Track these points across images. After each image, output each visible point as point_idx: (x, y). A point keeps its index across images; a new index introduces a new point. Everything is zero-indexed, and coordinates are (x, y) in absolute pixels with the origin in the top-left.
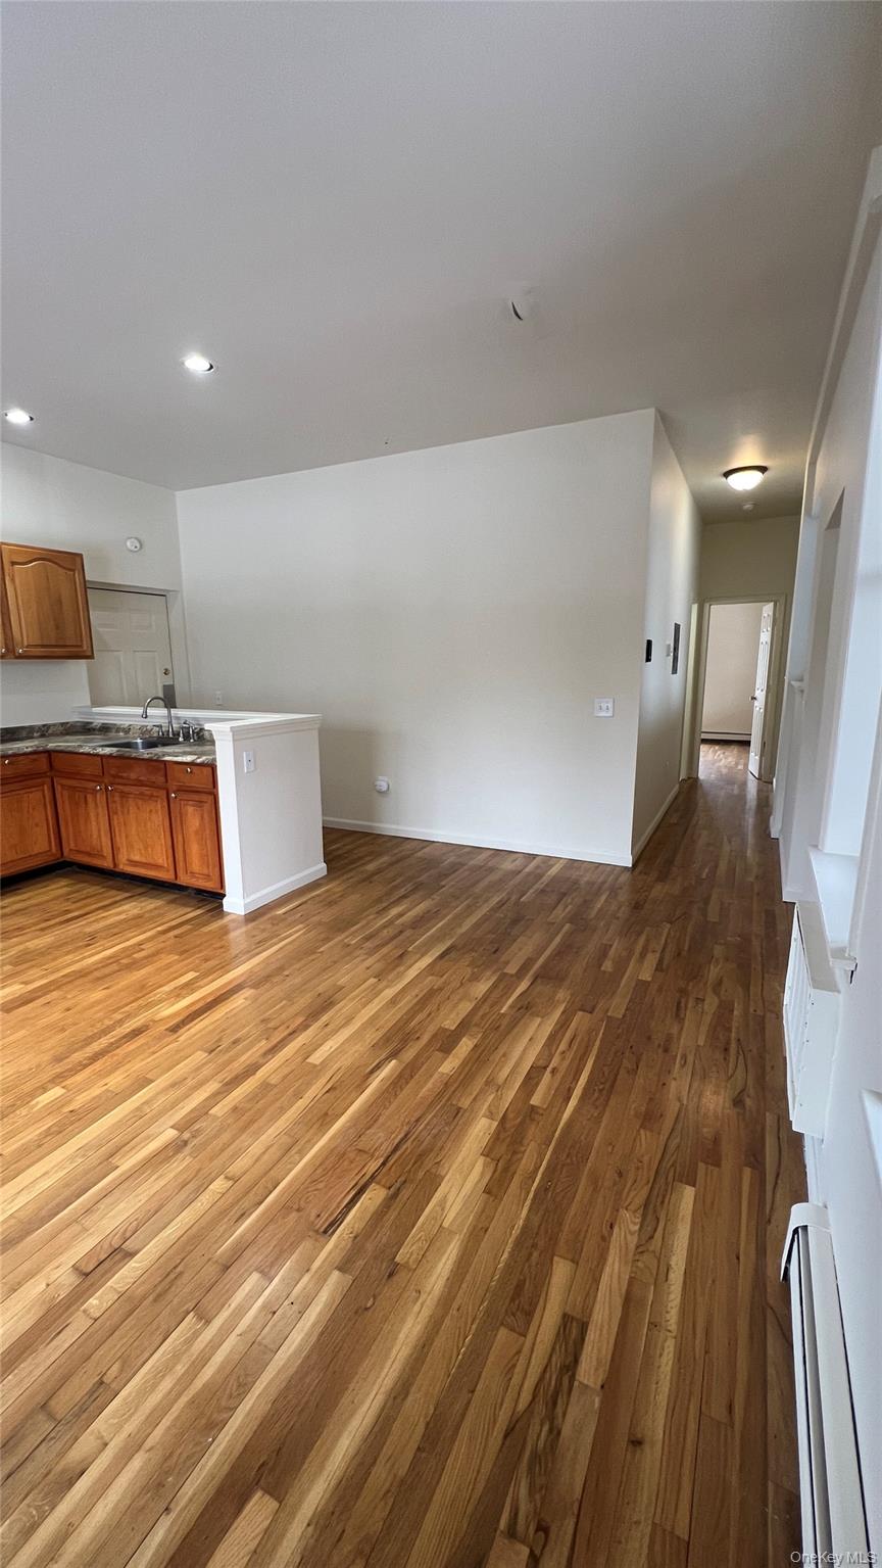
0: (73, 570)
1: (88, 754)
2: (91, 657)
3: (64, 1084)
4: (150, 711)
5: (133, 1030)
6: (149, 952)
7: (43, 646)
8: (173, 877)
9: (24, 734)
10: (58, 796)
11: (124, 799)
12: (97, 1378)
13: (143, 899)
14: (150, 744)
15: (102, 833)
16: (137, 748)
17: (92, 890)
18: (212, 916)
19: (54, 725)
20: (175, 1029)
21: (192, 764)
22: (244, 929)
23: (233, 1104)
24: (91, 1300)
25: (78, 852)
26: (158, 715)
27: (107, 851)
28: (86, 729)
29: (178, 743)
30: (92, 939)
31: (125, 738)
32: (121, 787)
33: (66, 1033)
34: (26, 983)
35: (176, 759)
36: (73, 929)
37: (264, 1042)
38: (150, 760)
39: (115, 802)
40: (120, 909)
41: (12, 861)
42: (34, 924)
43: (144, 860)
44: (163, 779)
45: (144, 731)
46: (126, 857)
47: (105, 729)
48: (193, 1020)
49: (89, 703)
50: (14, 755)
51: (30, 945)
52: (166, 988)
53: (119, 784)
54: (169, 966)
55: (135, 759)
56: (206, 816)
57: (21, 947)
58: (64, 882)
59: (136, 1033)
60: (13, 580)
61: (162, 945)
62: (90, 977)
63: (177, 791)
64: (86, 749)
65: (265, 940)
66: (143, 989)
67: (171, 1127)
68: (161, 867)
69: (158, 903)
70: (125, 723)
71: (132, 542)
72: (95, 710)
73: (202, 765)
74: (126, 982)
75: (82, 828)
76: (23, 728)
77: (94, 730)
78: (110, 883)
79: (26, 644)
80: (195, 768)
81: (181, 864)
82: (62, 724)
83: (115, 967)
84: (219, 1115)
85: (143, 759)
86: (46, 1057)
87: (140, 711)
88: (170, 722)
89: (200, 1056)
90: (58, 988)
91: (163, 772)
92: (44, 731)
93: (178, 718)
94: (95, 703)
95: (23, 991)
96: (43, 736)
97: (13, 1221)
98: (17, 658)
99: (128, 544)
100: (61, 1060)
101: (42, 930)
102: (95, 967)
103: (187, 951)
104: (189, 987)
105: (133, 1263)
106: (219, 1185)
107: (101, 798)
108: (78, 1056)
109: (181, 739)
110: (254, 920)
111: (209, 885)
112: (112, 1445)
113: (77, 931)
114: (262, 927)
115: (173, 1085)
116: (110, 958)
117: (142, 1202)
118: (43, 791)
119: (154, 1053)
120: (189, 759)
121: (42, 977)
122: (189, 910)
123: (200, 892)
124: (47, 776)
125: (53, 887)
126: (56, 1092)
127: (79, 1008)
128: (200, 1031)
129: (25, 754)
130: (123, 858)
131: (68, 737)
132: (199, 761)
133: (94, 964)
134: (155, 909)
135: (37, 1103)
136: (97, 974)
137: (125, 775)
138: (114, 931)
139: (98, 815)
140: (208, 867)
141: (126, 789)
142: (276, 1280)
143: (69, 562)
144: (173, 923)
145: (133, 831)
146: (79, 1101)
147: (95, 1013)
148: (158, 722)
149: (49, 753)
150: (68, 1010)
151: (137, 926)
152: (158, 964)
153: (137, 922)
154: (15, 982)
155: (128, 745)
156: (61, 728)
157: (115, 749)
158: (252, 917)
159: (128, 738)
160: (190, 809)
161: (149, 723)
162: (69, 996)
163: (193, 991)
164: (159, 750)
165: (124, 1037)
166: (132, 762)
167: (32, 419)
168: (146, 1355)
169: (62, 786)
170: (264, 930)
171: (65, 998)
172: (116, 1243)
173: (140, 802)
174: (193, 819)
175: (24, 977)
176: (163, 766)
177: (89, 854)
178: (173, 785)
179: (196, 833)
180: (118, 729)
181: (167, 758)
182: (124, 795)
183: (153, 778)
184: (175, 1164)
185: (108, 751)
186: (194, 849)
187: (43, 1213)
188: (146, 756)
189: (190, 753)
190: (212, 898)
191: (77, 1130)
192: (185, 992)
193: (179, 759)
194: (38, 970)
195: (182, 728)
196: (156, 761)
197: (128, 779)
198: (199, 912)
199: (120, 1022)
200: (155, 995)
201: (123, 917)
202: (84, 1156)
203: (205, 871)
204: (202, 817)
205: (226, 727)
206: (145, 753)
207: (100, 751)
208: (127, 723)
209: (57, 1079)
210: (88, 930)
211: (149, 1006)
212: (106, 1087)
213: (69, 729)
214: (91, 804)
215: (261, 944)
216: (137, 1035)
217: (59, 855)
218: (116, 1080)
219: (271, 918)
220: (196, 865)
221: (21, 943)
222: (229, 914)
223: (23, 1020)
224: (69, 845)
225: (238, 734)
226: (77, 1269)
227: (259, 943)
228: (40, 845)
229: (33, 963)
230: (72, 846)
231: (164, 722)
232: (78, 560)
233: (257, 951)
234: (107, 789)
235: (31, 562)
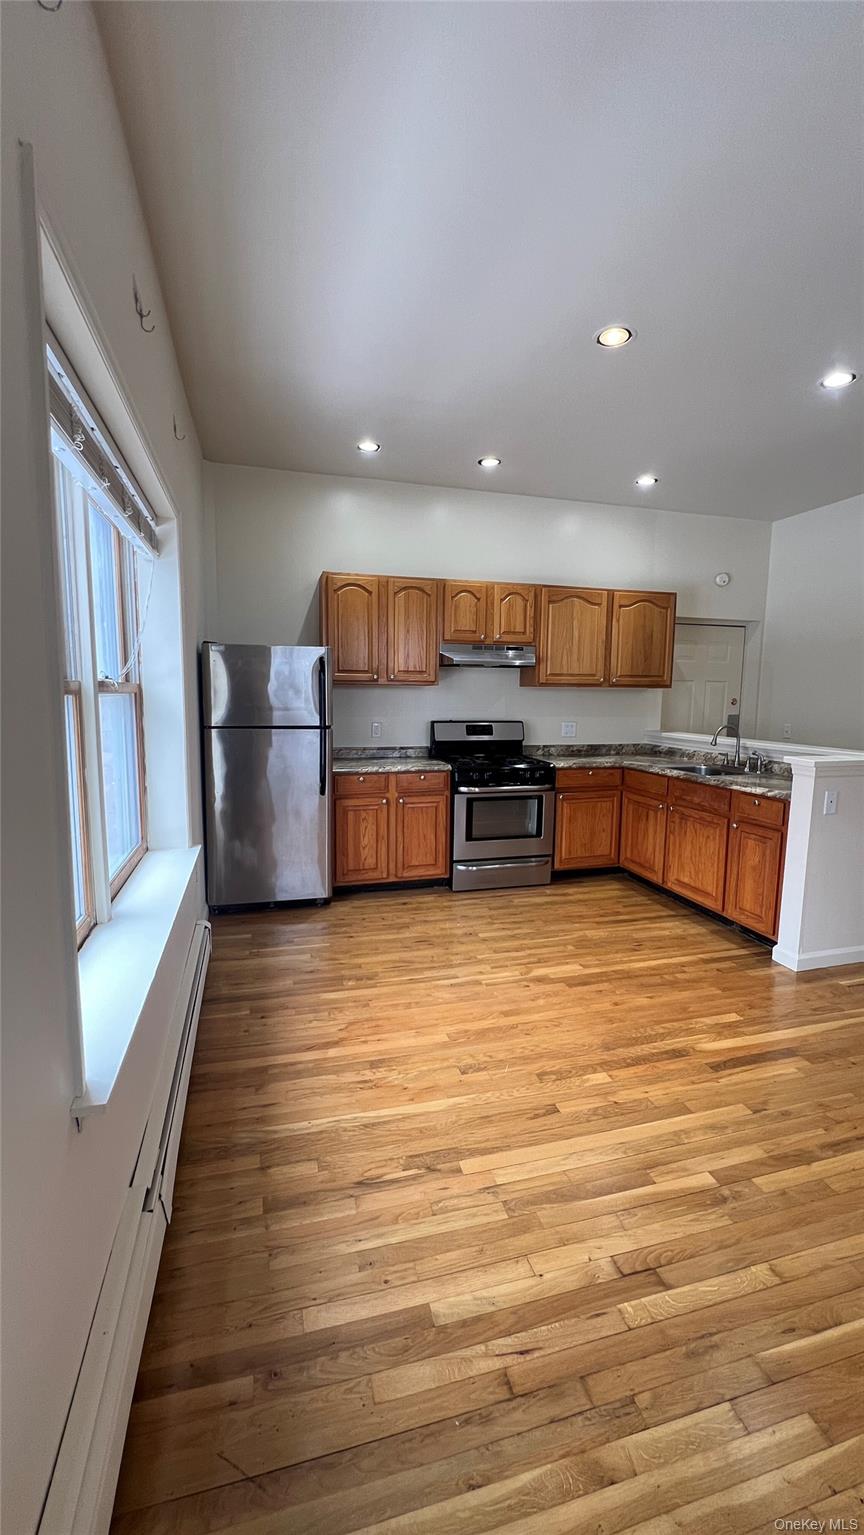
0: (666, 608)
1: (657, 774)
2: (670, 686)
3: (610, 1073)
4: (720, 740)
5: (673, 1050)
6: (693, 976)
7: (631, 676)
8: (720, 908)
9: (604, 751)
10: (624, 807)
11: (684, 821)
12: (628, 1393)
13: (686, 921)
14: (714, 772)
15: (657, 849)
16: (700, 773)
17: (641, 899)
18: (758, 961)
19: (628, 745)
20: (716, 1067)
21: (762, 796)
22: (793, 988)
23: (784, 1185)
24: (626, 1304)
25: (633, 862)
26: (726, 743)
27: (659, 866)
28: (653, 751)
29: (743, 773)
30: (638, 946)
31: (687, 763)
32: (681, 809)
33: (614, 1025)
34: (584, 966)
35: (743, 789)
36: (623, 930)
37: (821, 1131)
38: (717, 787)
39: (673, 822)
40: (663, 925)
41: (581, 858)
42: (595, 916)
43: (692, 884)
44: (727, 808)
45: (708, 758)
46: (675, 877)
47: (671, 752)
48: (735, 1067)
49: (659, 728)
50: (598, 768)
51: (590, 933)
52: (708, 1021)
53: (680, 806)
54: (712, 998)
55: (701, 783)
56: (768, 852)
57: (581, 933)
58: (616, 885)
59: (677, 1054)
60: (618, 621)
61: (702, 974)
62: (635, 981)
63: (740, 822)
64: (655, 769)
65: (823, 1010)
66: (684, 1012)
67: (709, 1172)
68: (708, 894)
69: (701, 929)
70: (691, 749)
71: (721, 578)
72: (664, 734)
73: (773, 799)
74: (666, 999)
75: (640, 839)
76: (604, 746)
77: (660, 753)
78: (657, 897)
79: (619, 674)
80: (763, 802)
81: (731, 898)
82: (634, 745)
83: (657, 980)
84: (765, 1190)
85: (709, 785)
86: (597, 1041)
87: (710, 738)
88: (738, 752)
89: (740, 1111)
90: (608, 981)
91: (727, 801)
92: (619, 750)
93: (746, 748)
94: (665, 728)
95: (579, 973)
96: (618, 754)
97: (565, 1178)
98: (611, 686)
99: (718, 579)
100: (608, 1049)
101: (597, 923)
102: (641, 973)
103: (729, 989)
104: (731, 1030)
105: (666, 1295)
106: (760, 1271)
107: (661, 817)
108: (622, 1052)
109: (747, 770)
110: (808, 981)
111: (761, 928)
112: (641, 1478)
113: (626, 933)
114: (820, 993)
115: (712, 1127)
116: (653, 969)
117: (677, 1236)
118: (613, 801)
119: (693, 1083)
120: (759, 791)
121: (597, 966)
122: (733, 946)
123: (745, 931)
124: (617, 790)
125: (609, 887)
126: (601, 1077)
127: (625, 1006)
128: (744, 1082)
129: (605, 768)
130: (672, 877)
131: (638, 757)
132: (769, 794)
133: (640, 969)
134: (698, 934)
135: (588, 1080)
136: (645, 980)
137: (688, 798)
138: (660, 945)
139: (655, 832)
140: (761, 907)
141: (687, 812)
142: (837, 1450)
143: (663, 601)
144: (717, 955)
145: (687, 853)
146: (622, 1096)
147: (641, 1017)
148: (724, 750)
149: (623, 769)
150: (616, 1004)
151: (680, 947)
152: (699, 993)
153: (681, 943)
154: (575, 963)
155: (693, 770)
156: (633, 749)
157: (682, 772)
158: (808, 977)
159: (692, 763)
160: (751, 843)
161: (715, 751)
162: (617, 992)
163: (736, 1035)
164: (723, 778)
165: (666, 1052)
166: (698, 786)
167: (656, 480)
168: (678, 1410)
169: (629, 799)
170: (821, 997)
171: (614, 992)
172: (651, 1262)
173: (698, 826)
174: (753, 853)
175: (582, 961)
176: (728, 794)
177: (641, 865)
178: (737, 815)
179: (754, 868)
180: (683, 755)
181: (735, 787)
182: (684, 817)
183: (716, 805)
184: (713, 1217)
185: (675, 773)
186: (749, 885)
187: (589, 1186)
188: (712, 783)
189: (760, 785)
190: (762, 942)
191: (620, 1124)
192: (726, 1033)
193: (748, 790)
194: (594, 958)
195: (750, 758)
196: (723, 788)
197: (691, 802)
198: (743, 952)
199: (662, 1037)
200: (697, 1023)
201: (667, 933)
202: (625, 1153)
203: (758, 912)
204: (764, 854)
205: (811, 761)
206: (712, 780)
207: (668, 772)
208: (692, 750)
209: (605, 1066)
210: (636, 936)
211: (690, 1032)
212: (646, 1095)
213: (639, 750)
214: (652, 821)
215: (817, 1014)
216: (677, 1057)
217: (616, 861)
218: (656, 1093)
219: (831, 986)
220: (748, 902)
221: (581, 930)
222: (778, 965)
223: (581, 999)
224: (626, 853)
225: (823, 772)
226: (615, 1263)
227: (815, 1010)
228: (602, 849)
229: (588, 951)
230: (629, 855)
231: (732, 752)
232: (672, 598)
233: (811, 1018)
234: (668, 808)
235: (635, 603)
